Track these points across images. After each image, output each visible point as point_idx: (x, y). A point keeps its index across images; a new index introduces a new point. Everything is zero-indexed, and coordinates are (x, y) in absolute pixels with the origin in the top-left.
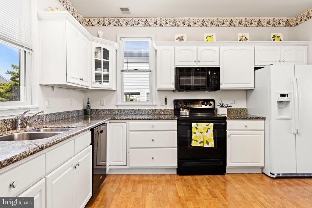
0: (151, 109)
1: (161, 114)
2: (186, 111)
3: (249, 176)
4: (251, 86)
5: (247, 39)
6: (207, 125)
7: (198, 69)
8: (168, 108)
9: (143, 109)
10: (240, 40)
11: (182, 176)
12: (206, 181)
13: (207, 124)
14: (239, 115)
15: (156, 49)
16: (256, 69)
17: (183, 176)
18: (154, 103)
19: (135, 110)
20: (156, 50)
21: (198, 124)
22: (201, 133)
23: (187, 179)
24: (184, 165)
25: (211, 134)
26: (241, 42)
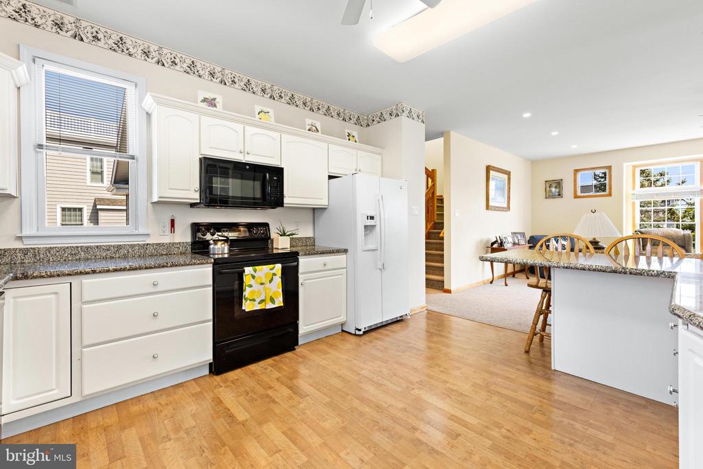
0: (135, 245)
1: (162, 255)
2: (223, 246)
3: (330, 341)
4: (323, 202)
5: (318, 130)
6: (271, 269)
7: (248, 167)
8: (177, 241)
9: (110, 244)
10: (309, 130)
11: (222, 375)
12: (272, 369)
13: (271, 266)
14: (304, 247)
15: (150, 112)
16: (331, 177)
17: (225, 374)
18: (141, 231)
19: (87, 248)
20: (147, 113)
21: (256, 267)
22: (262, 284)
23: (237, 378)
24: (227, 351)
25: (279, 284)
26: (310, 132)
